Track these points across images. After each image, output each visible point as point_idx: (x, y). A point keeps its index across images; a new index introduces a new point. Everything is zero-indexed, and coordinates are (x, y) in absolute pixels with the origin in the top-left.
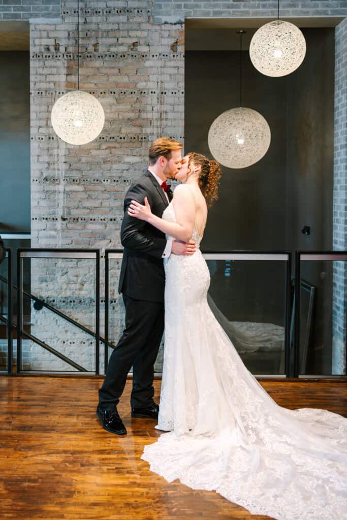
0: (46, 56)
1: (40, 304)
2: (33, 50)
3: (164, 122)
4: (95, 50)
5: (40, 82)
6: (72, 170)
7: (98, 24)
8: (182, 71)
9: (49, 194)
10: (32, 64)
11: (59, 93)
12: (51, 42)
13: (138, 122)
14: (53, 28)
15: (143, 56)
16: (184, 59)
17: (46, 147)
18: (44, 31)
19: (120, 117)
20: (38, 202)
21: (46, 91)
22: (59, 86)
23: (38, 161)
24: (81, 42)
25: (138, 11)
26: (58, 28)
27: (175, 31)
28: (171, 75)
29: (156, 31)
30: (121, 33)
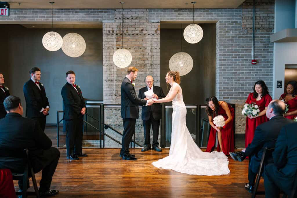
0: (109, 35)
1: (107, 127)
2: (104, 32)
3: (153, 59)
4: (127, 32)
5: (106, 44)
6: (119, 77)
7: (128, 23)
8: (159, 40)
9: (110, 86)
10: (103, 37)
11: (114, 48)
12: (111, 29)
13: (143, 59)
14: (111, 24)
15: (145, 35)
16: (160, 36)
17: (109, 68)
18: (108, 25)
19: (136, 57)
20: (106, 89)
21: (109, 48)
22: (114, 46)
23: (106, 74)
24: (121, 29)
25: (143, 18)
26: (113, 24)
27: (157, 25)
28: (155, 42)
29: (150, 25)
30: (137, 26)
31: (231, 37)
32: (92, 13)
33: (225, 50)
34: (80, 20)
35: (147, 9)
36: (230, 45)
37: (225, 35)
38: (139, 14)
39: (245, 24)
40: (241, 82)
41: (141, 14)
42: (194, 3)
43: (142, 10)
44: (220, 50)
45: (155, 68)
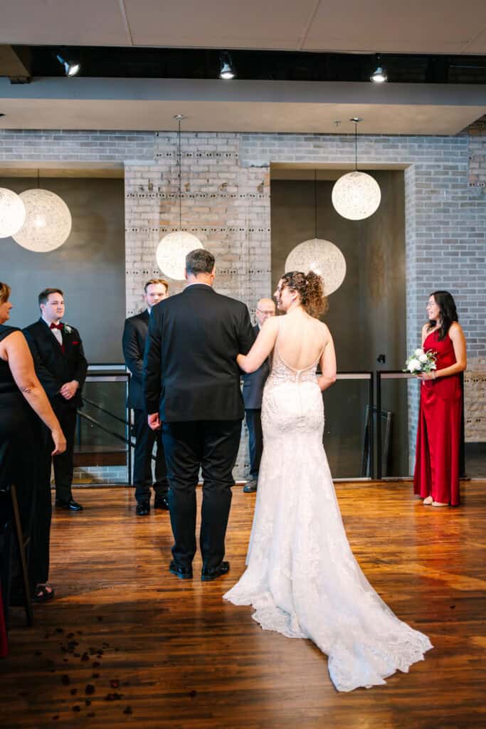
0: (140, 196)
2: (127, 189)
3: (252, 258)
4: (187, 190)
5: (135, 219)
7: (190, 167)
8: (268, 210)
10: (127, 203)
11: (153, 230)
12: (145, 182)
13: (229, 257)
14: (146, 169)
15: (232, 196)
16: (269, 199)
17: (141, 280)
18: (139, 171)
21: (141, 228)
22: (153, 223)
23: (133, 294)
24: (173, 182)
25: (227, 155)
26: (151, 169)
27: (262, 173)
28: (258, 214)
29: (244, 173)
30: (211, 175)
31: (444, 203)
32: (98, 142)
33: (430, 235)
34: (65, 158)
35: (236, 133)
36: (441, 223)
37: (430, 198)
38: (218, 144)
39: (476, 172)
40: (469, 313)
41: (223, 145)
42: (357, 121)
43: (223, 135)
44: (417, 235)
45: (259, 281)
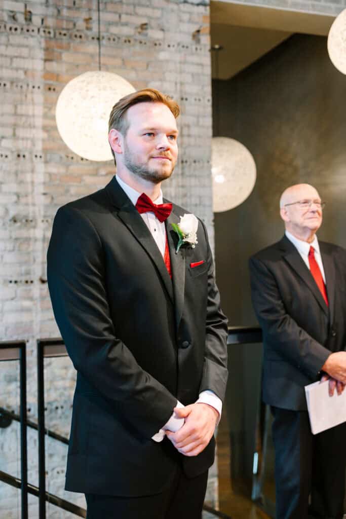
0: (11, 29)
4: (88, 28)
6: (55, 204)
8: (208, 70)
11: (34, 87)
12: (19, 7)
15: (156, 45)
17: (14, 168)
21: (12, 83)
22: (33, 77)
24: (65, 12)
27: (198, 14)
28: (193, 75)
29: (172, 11)
30: (125, 8)
45: (196, 176)
